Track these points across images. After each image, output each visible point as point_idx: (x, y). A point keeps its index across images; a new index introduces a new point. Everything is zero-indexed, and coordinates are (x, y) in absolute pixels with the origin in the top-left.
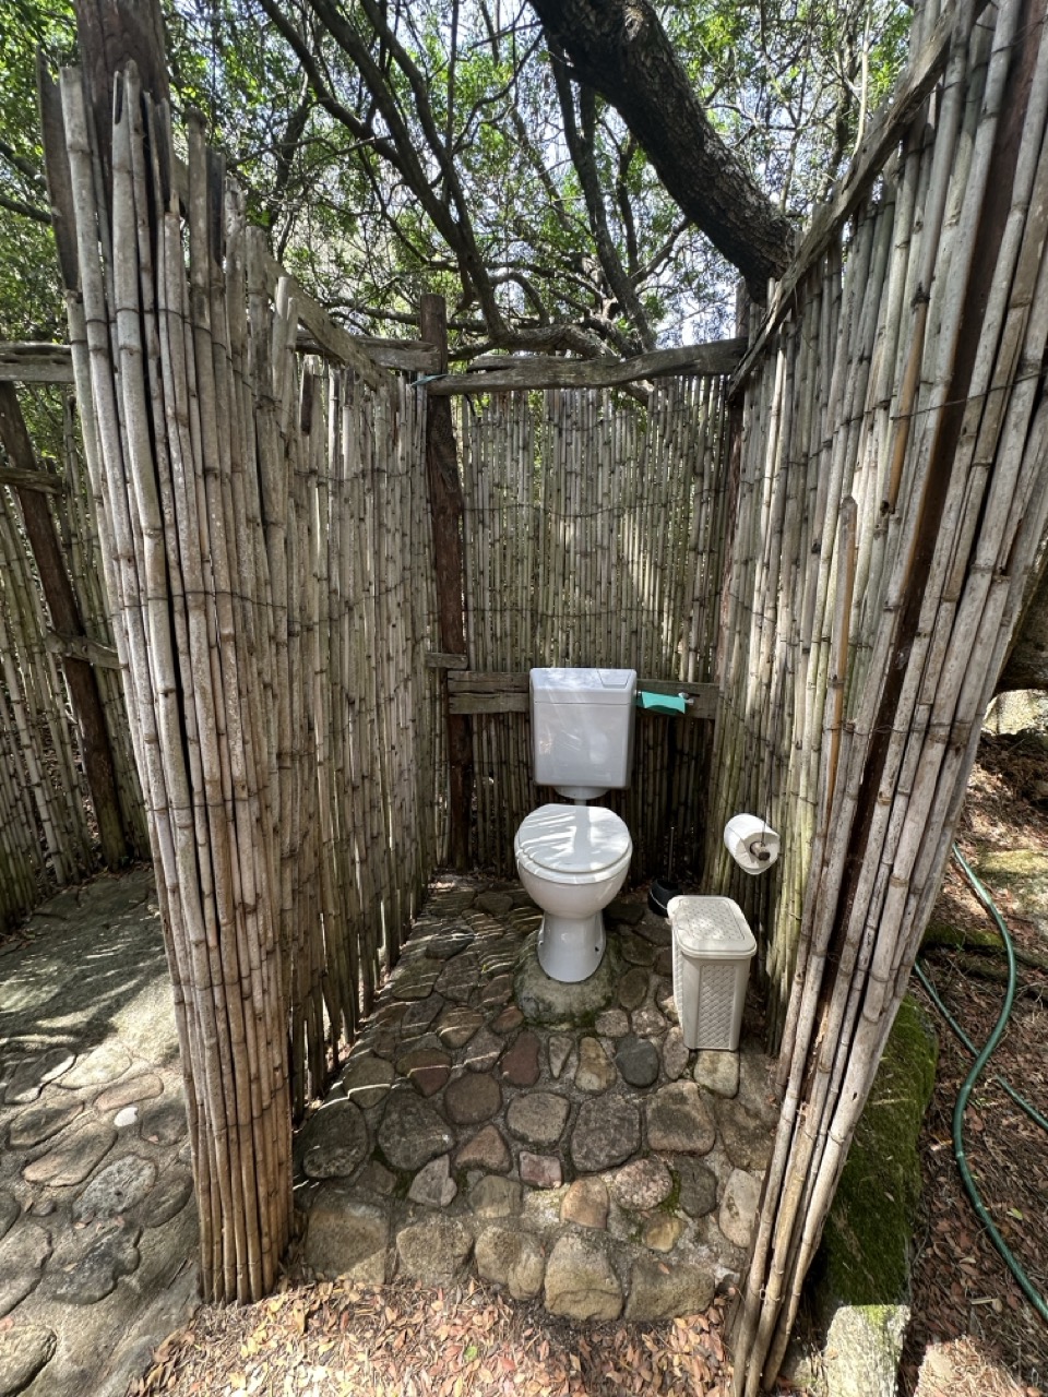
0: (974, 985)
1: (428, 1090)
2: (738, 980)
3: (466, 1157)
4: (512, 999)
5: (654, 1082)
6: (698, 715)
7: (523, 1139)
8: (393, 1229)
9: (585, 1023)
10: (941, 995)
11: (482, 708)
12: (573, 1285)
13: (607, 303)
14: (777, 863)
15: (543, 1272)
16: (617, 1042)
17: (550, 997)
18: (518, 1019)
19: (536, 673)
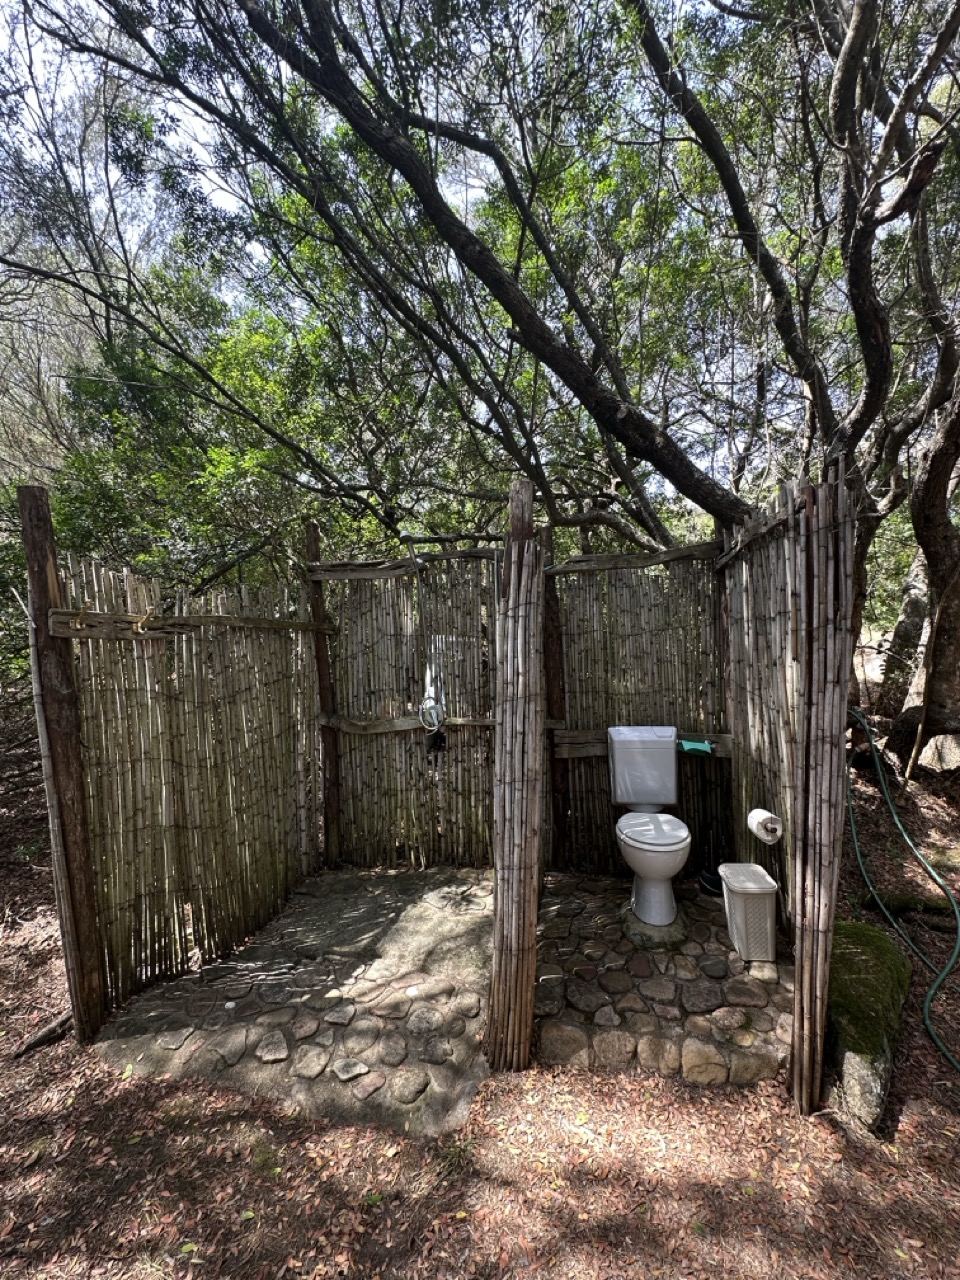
0: (934, 934)
1: (588, 977)
2: (769, 907)
3: (620, 1006)
4: (624, 936)
5: (725, 977)
6: (718, 755)
7: (653, 999)
8: (590, 1038)
9: (674, 948)
10: (913, 939)
11: (577, 754)
12: (698, 1062)
13: (614, 481)
14: (782, 837)
15: (681, 1056)
16: (697, 958)
17: (649, 932)
18: (631, 946)
19: (611, 730)
